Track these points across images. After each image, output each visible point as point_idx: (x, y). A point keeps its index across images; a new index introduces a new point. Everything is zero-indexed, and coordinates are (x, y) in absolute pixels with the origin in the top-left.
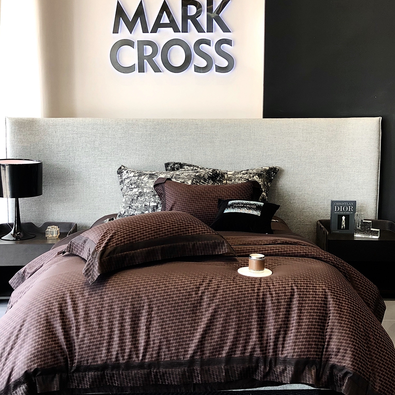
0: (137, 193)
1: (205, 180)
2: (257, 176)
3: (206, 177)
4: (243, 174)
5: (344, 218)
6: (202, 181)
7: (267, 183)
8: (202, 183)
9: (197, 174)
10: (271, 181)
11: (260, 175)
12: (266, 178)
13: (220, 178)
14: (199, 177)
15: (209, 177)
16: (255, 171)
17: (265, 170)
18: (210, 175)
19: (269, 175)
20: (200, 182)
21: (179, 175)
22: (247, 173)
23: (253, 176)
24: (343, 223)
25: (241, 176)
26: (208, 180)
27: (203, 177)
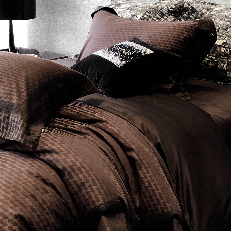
1: (163, 15)
3: (165, 10)
6: (158, 16)
8: (158, 18)
9: (154, 6)
14: (155, 10)
15: (169, 11)
18: (171, 8)
20: (154, 16)
26: (167, 15)
27: (161, 10)
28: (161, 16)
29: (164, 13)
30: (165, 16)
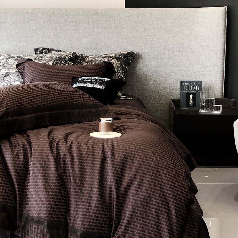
0: (4, 73)
2: (115, 60)
3: (67, 58)
4: (103, 57)
5: (191, 96)
6: (63, 62)
7: (125, 66)
8: (63, 64)
9: (58, 56)
10: (129, 64)
11: (118, 58)
12: (124, 61)
13: (80, 60)
14: (60, 59)
15: (69, 59)
16: (113, 55)
17: (123, 54)
18: (70, 57)
19: (127, 59)
20: (61, 63)
21: (42, 57)
22: (106, 57)
23: (112, 59)
24: (191, 101)
25: (100, 59)
26: (68, 61)
27: (64, 58)
28: (65, 63)
29: (67, 60)
30: (67, 62)
